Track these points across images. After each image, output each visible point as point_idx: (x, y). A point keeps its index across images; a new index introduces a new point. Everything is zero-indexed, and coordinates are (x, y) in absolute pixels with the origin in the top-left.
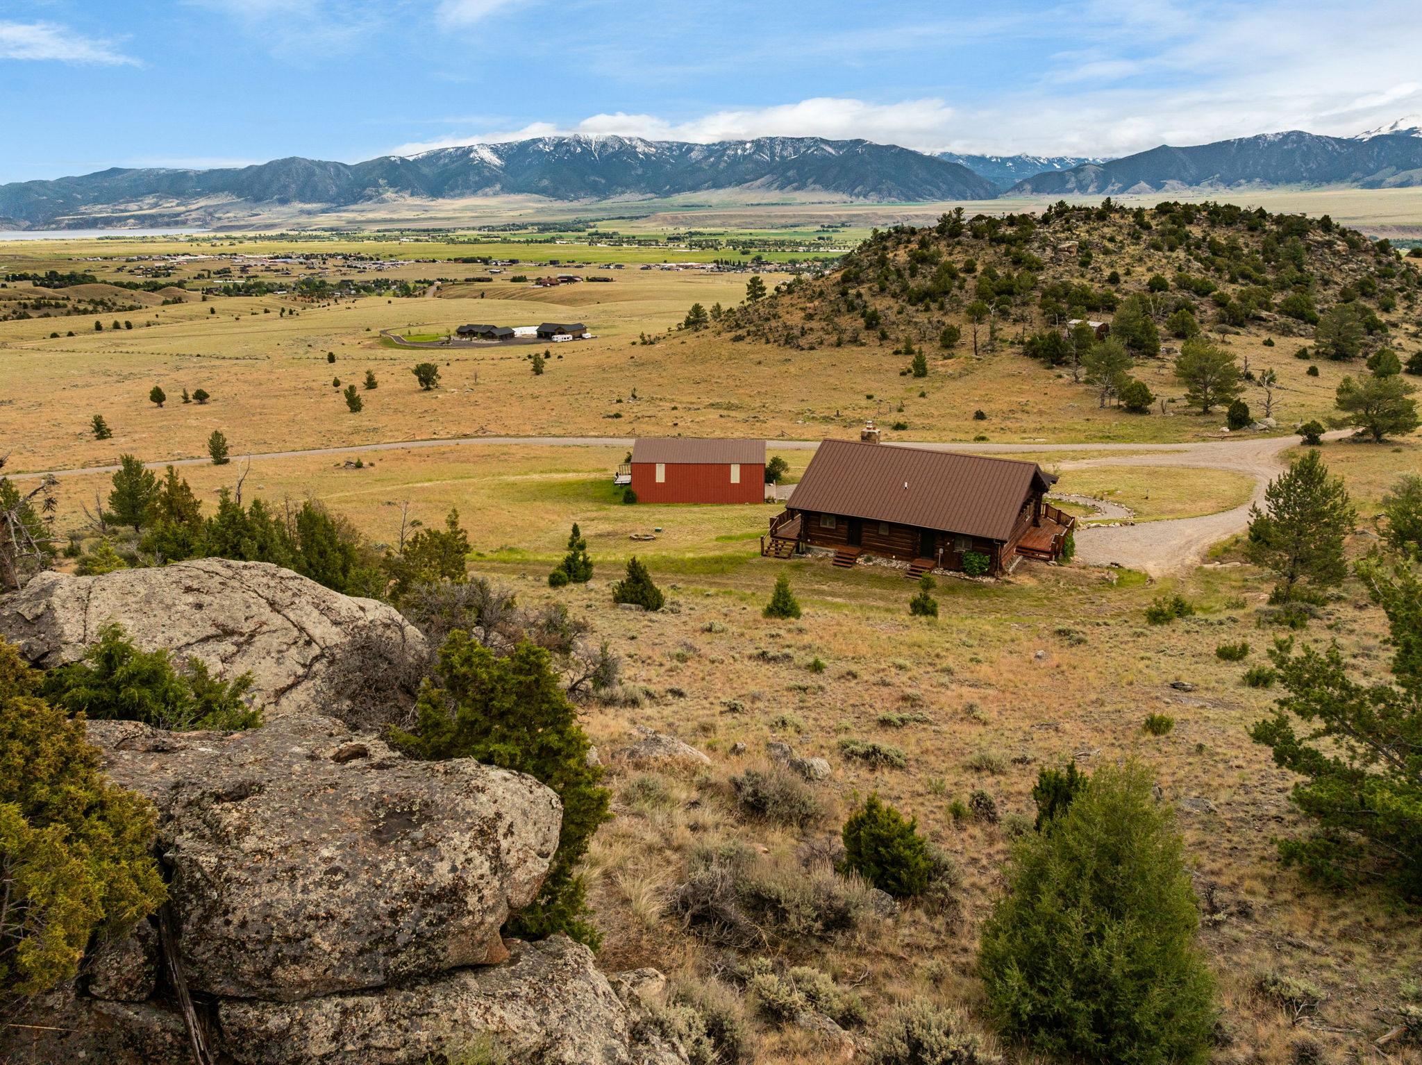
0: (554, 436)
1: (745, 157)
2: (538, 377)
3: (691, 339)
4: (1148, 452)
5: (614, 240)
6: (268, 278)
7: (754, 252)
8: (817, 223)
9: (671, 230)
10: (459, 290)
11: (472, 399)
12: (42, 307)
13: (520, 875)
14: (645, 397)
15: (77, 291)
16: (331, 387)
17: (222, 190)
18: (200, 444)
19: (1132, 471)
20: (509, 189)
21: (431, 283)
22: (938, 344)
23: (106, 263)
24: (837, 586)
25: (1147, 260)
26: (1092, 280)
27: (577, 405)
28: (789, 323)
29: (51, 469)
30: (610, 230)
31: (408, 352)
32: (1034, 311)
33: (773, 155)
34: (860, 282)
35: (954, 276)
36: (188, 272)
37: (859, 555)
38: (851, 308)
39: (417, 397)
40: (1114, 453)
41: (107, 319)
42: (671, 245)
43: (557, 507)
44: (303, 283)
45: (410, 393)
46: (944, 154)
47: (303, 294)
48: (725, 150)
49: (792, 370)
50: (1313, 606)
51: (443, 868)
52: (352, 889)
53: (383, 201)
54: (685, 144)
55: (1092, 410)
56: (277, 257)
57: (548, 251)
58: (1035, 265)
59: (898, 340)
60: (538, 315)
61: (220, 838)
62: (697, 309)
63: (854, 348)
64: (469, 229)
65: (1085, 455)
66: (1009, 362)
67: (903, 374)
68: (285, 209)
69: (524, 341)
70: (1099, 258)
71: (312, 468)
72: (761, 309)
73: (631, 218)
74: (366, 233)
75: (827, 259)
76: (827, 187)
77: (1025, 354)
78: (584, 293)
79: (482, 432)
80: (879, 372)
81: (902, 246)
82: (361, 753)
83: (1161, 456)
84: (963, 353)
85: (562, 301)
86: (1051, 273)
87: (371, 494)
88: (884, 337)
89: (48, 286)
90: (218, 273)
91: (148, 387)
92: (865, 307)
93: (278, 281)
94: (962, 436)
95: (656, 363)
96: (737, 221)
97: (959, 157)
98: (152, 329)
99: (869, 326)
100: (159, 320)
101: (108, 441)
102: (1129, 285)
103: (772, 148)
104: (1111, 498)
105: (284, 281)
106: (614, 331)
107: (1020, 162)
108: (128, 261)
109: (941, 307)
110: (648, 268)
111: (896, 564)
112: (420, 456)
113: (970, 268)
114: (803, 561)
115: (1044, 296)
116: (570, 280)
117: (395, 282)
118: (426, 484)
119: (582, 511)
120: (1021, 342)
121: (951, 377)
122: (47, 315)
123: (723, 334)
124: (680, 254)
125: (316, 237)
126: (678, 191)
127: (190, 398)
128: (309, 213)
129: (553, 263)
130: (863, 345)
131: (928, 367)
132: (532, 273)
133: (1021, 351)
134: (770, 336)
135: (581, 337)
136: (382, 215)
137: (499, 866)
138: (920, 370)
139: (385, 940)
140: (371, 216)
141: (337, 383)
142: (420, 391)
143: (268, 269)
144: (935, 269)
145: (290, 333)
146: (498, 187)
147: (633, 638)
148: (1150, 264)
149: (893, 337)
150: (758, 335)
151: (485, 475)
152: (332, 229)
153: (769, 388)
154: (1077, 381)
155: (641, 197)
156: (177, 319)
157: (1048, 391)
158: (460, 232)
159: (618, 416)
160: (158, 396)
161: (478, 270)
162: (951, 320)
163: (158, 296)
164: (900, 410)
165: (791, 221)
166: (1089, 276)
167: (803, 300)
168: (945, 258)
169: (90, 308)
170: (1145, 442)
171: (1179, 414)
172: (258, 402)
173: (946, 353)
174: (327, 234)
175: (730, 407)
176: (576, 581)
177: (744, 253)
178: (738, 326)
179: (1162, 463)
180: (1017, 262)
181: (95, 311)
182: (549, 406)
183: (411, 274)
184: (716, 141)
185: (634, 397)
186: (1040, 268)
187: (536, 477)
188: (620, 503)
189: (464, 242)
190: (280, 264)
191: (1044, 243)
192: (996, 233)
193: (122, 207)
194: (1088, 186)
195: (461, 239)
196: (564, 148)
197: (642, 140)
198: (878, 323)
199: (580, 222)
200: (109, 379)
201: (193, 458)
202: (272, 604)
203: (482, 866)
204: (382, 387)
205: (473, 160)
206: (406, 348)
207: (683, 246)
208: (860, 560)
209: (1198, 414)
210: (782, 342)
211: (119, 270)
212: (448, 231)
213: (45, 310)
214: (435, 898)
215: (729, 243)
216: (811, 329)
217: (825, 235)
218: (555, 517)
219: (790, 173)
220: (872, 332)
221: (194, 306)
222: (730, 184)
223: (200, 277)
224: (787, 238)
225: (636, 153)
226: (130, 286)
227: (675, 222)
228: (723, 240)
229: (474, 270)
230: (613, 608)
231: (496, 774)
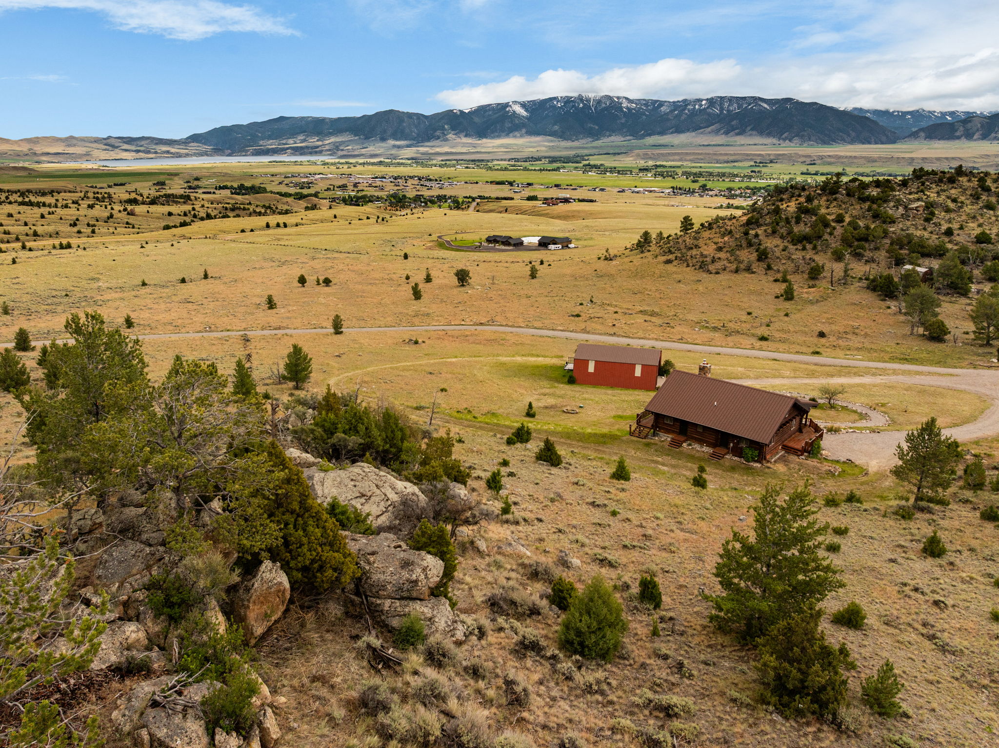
0: (535, 328)
1: (700, 110)
2: (533, 281)
3: (637, 259)
4: (929, 373)
5: (601, 170)
6: (370, 192)
7: (702, 181)
8: (751, 160)
9: (642, 163)
10: (491, 206)
11: (489, 296)
12: (236, 210)
13: (431, 580)
14: (599, 302)
15: (256, 199)
16: (404, 279)
17: (346, 131)
18: (326, 317)
19: (909, 389)
20: (530, 133)
21: (474, 199)
22: (806, 276)
23: (273, 179)
24: (667, 459)
25: (979, 217)
26: (931, 233)
27: (554, 305)
28: (705, 253)
29: (245, 329)
30: (598, 163)
31: (453, 253)
32: (882, 255)
33: (722, 109)
34: (759, 225)
35: (826, 225)
36: (320, 186)
37: (684, 441)
38: (750, 244)
39: (455, 291)
40: (904, 373)
41: (273, 219)
42: (641, 174)
43: (527, 384)
44: (392, 196)
45: (452, 288)
46: (855, 109)
47: (391, 204)
48: (686, 105)
49: (701, 288)
50: (931, 505)
51: (414, 576)
52: (395, 578)
53: (446, 140)
54: (656, 101)
55: (904, 336)
56: (377, 178)
57: (555, 177)
58: (888, 220)
59: (778, 271)
60: (541, 227)
61: (369, 563)
62: (646, 235)
63: (747, 275)
64: (502, 160)
65: (883, 372)
66: (855, 294)
67: (777, 297)
68: (383, 144)
69: (530, 248)
70: (940, 214)
71: (390, 341)
72: (688, 240)
73: (615, 154)
74: (434, 162)
75: (755, 188)
76: (761, 133)
77: (868, 288)
78: (574, 211)
79: (492, 322)
80: (760, 294)
81: (794, 199)
82: (400, 546)
83: (935, 378)
84: (823, 284)
85: (559, 217)
86: (901, 226)
87: (421, 365)
88: (769, 268)
89: (238, 194)
90: (339, 187)
91: (297, 272)
92: (760, 244)
93: (376, 194)
94: (804, 349)
95: (611, 276)
96: (692, 157)
97: (868, 111)
98: (298, 229)
99: (759, 259)
100: (303, 221)
101: (274, 311)
102: (961, 238)
103: (721, 105)
104: (883, 409)
105: (380, 194)
106: (591, 243)
107: (917, 115)
108: (286, 177)
109: (815, 248)
110: (623, 191)
111: (706, 449)
112: (453, 337)
113: (840, 219)
114: (652, 441)
115: (892, 244)
116: (566, 201)
117: (450, 198)
118: (454, 360)
119: (541, 388)
120: (867, 279)
121: (811, 302)
122: (238, 216)
123: (659, 257)
124: (647, 181)
125: (402, 164)
126: (650, 135)
127: (321, 282)
128: (399, 147)
129: (557, 186)
130: (753, 273)
131: (795, 294)
132: (542, 193)
133: (865, 285)
134: (690, 262)
135: (567, 246)
136: (446, 149)
137: (426, 577)
138: (789, 296)
139: (401, 589)
140: (438, 150)
141: (408, 278)
142: (458, 286)
143: (370, 186)
144: (814, 218)
145: (382, 235)
146: (524, 131)
147: (537, 484)
148: (981, 221)
149: (775, 268)
150: (682, 259)
151: (489, 355)
152: (412, 159)
153: (682, 301)
154: (900, 312)
155: (623, 139)
156: (314, 222)
157: (876, 318)
158: (495, 162)
159: (578, 316)
160: (302, 280)
161: (505, 191)
162: (820, 259)
163: (303, 203)
164: (768, 326)
165: (731, 158)
166: (929, 229)
167: (718, 235)
168: (823, 211)
169: (263, 211)
170: (931, 365)
171: (968, 344)
172: (360, 287)
173: (811, 283)
174: (409, 162)
175: (653, 314)
176: (521, 442)
177: (693, 182)
178: (670, 252)
179: (932, 383)
180: (876, 216)
181: (265, 214)
182: (536, 305)
183: (460, 191)
184: (680, 99)
185: (591, 301)
186: (893, 222)
187: (519, 359)
188: (565, 383)
189: (498, 170)
190: (378, 183)
191: (899, 203)
192: (863, 193)
193: (284, 142)
194: (974, 134)
195: (496, 167)
196: (571, 104)
197: (627, 99)
198: (766, 257)
199: (578, 156)
200: (274, 264)
201: (322, 327)
202: (377, 486)
203: (423, 576)
204: (435, 281)
205: (509, 111)
206: (452, 250)
207: (649, 175)
208: (685, 445)
209: (981, 346)
210: (697, 267)
211: (280, 183)
212: (488, 161)
213: (237, 212)
214: (412, 582)
215: (684, 173)
216: (719, 258)
217: (757, 169)
218: (523, 391)
219: (734, 123)
220: (761, 264)
221: (324, 212)
222: (688, 130)
223: (328, 189)
224: (727, 170)
225: (621, 108)
226: (286, 195)
227: (646, 157)
228: (680, 171)
229: (502, 190)
230: (535, 462)
231: (429, 556)
